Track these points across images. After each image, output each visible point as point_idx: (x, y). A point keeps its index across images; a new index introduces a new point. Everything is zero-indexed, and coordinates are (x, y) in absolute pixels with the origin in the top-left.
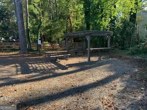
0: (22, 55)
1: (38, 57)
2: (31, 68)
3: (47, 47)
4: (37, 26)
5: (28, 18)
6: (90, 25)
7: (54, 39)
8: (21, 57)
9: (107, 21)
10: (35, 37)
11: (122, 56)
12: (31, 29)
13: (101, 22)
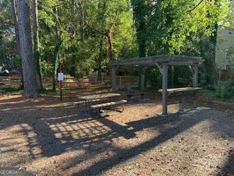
0: (27, 100)
1: (59, 105)
2: (58, 135)
3: (68, 85)
4: (53, 47)
5: (38, 32)
6: (145, 47)
7: (79, 71)
8: (26, 106)
9: (180, 39)
10: (48, 66)
11: (213, 101)
12: (43, 52)
13: (170, 41)
